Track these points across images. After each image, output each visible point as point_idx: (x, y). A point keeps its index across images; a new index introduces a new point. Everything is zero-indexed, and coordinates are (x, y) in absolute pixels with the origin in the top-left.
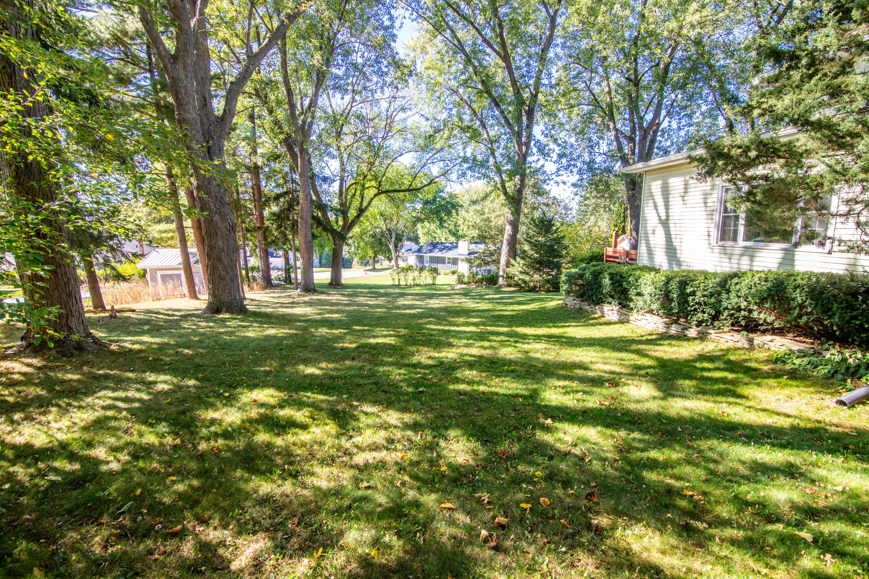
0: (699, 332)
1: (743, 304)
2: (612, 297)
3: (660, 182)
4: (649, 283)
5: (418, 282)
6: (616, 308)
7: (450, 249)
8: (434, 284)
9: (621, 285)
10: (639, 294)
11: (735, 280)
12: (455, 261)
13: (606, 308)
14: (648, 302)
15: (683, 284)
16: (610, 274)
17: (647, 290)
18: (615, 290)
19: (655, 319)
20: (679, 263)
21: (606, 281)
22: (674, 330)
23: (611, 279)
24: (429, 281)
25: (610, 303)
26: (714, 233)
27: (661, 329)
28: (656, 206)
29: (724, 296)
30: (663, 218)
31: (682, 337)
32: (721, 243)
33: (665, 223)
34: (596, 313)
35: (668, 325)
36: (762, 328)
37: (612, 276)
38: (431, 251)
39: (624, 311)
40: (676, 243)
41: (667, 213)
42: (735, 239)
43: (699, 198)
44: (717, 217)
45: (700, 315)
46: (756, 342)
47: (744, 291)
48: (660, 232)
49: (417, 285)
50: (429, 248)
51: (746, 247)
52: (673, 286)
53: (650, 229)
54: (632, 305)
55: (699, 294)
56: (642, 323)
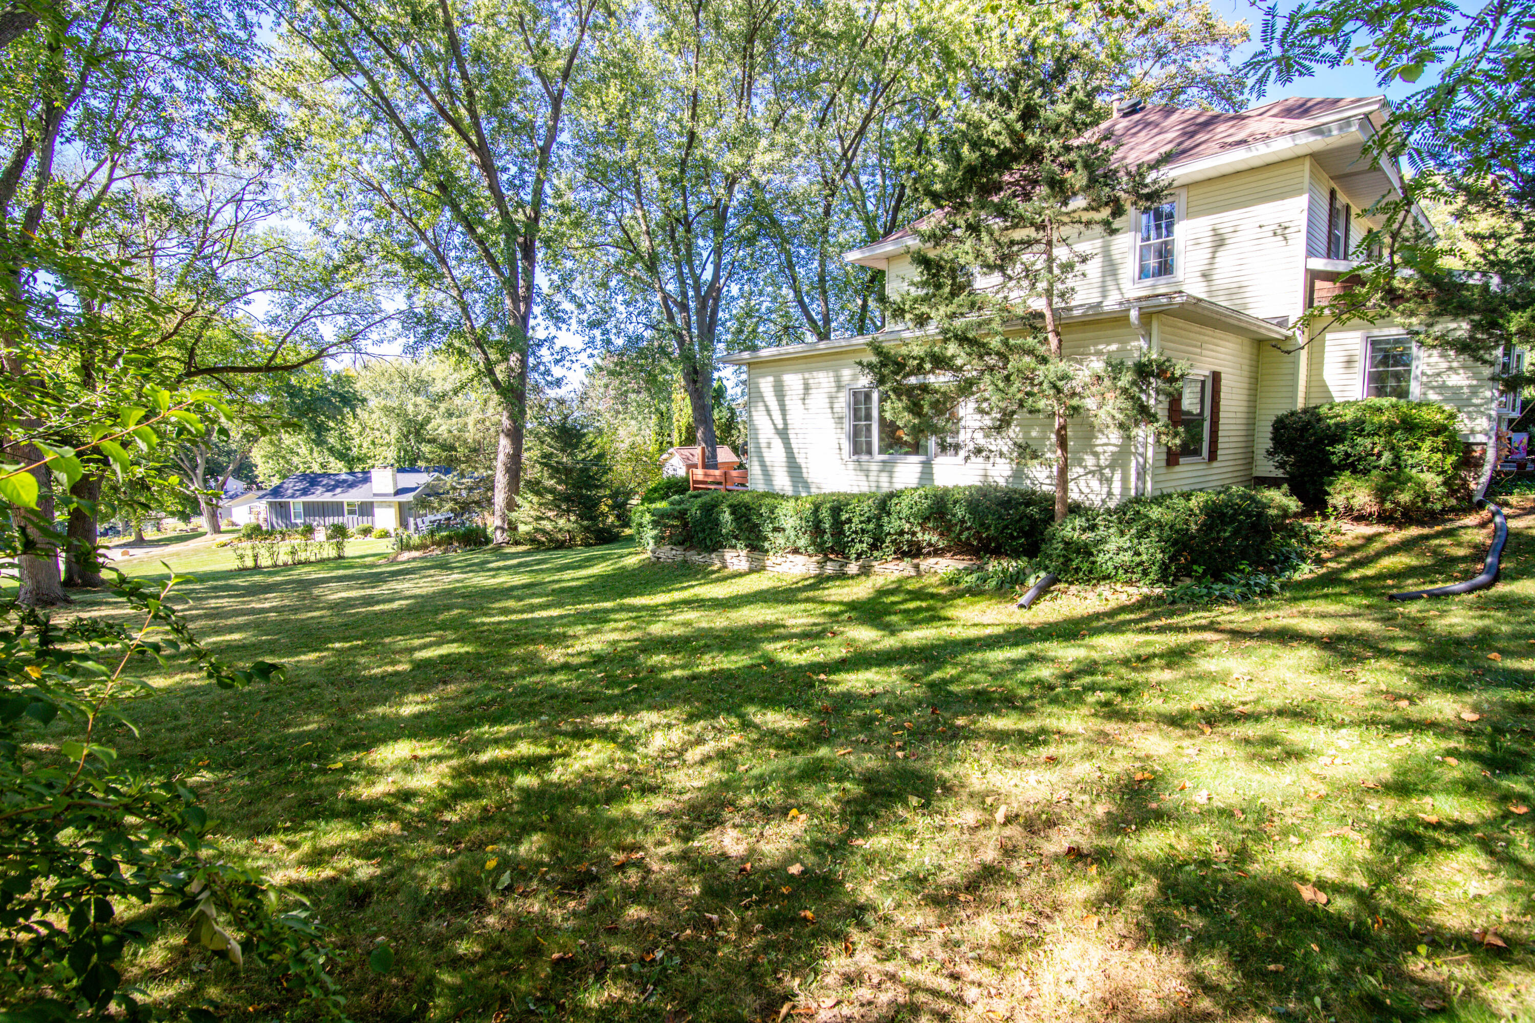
0: (860, 567)
1: (907, 527)
2: (736, 537)
3: (771, 379)
4: (792, 513)
5: (302, 556)
6: (744, 553)
7: (352, 485)
8: (340, 557)
9: (748, 520)
10: (775, 530)
11: (895, 500)
12: (366, 509)
13: (729, 555)
14: (793, 538)
15: (836, 511)
16: (730, 506)
17: (789, 522)
18: (740, 529)
19: (800, 559)
20: (807, 486)
21: (727, 517)
22: (830, 569)
23: (732, 513)
24: (330, 551)
25: (734, 547)
26: (846, 446)
27: (813, 570)
28: (768, 411)
29: (886, 519)
30: (780, 426)
31: (841, 576)
32: (855, 458)
33: (783, 433)
34: (712, 564)
35: (821, 565)
36: (925, 551)
37: (734, 509)
38: (305, 492)
39: (756, 555)
40: (800, 459)
41: (784, 419)
42: (869, 452)
43: (824, 402)
44: (847, 425)
45: (858, 546)
46: (922, 567)
47: (906, 512)
48: (777, 444)
49: (300, 563)
50: (300, 486)
51: (883, 462)
52: (824, 513)
53: (763, 441)
54: (767, 545)
55: (856, 520)
56: (785, 567)
